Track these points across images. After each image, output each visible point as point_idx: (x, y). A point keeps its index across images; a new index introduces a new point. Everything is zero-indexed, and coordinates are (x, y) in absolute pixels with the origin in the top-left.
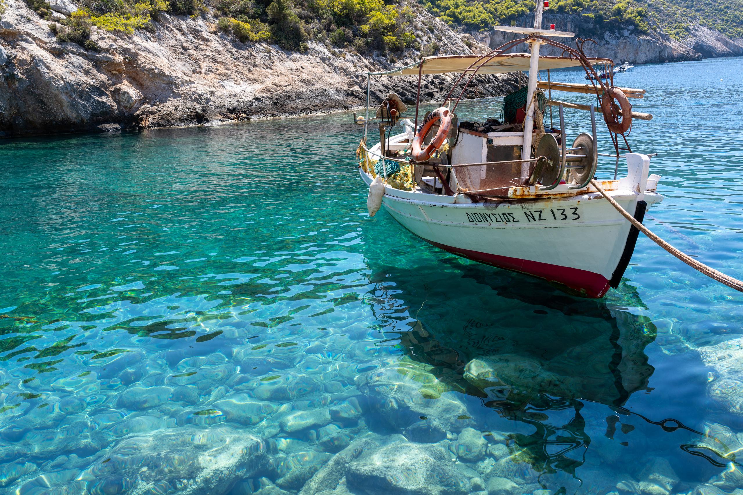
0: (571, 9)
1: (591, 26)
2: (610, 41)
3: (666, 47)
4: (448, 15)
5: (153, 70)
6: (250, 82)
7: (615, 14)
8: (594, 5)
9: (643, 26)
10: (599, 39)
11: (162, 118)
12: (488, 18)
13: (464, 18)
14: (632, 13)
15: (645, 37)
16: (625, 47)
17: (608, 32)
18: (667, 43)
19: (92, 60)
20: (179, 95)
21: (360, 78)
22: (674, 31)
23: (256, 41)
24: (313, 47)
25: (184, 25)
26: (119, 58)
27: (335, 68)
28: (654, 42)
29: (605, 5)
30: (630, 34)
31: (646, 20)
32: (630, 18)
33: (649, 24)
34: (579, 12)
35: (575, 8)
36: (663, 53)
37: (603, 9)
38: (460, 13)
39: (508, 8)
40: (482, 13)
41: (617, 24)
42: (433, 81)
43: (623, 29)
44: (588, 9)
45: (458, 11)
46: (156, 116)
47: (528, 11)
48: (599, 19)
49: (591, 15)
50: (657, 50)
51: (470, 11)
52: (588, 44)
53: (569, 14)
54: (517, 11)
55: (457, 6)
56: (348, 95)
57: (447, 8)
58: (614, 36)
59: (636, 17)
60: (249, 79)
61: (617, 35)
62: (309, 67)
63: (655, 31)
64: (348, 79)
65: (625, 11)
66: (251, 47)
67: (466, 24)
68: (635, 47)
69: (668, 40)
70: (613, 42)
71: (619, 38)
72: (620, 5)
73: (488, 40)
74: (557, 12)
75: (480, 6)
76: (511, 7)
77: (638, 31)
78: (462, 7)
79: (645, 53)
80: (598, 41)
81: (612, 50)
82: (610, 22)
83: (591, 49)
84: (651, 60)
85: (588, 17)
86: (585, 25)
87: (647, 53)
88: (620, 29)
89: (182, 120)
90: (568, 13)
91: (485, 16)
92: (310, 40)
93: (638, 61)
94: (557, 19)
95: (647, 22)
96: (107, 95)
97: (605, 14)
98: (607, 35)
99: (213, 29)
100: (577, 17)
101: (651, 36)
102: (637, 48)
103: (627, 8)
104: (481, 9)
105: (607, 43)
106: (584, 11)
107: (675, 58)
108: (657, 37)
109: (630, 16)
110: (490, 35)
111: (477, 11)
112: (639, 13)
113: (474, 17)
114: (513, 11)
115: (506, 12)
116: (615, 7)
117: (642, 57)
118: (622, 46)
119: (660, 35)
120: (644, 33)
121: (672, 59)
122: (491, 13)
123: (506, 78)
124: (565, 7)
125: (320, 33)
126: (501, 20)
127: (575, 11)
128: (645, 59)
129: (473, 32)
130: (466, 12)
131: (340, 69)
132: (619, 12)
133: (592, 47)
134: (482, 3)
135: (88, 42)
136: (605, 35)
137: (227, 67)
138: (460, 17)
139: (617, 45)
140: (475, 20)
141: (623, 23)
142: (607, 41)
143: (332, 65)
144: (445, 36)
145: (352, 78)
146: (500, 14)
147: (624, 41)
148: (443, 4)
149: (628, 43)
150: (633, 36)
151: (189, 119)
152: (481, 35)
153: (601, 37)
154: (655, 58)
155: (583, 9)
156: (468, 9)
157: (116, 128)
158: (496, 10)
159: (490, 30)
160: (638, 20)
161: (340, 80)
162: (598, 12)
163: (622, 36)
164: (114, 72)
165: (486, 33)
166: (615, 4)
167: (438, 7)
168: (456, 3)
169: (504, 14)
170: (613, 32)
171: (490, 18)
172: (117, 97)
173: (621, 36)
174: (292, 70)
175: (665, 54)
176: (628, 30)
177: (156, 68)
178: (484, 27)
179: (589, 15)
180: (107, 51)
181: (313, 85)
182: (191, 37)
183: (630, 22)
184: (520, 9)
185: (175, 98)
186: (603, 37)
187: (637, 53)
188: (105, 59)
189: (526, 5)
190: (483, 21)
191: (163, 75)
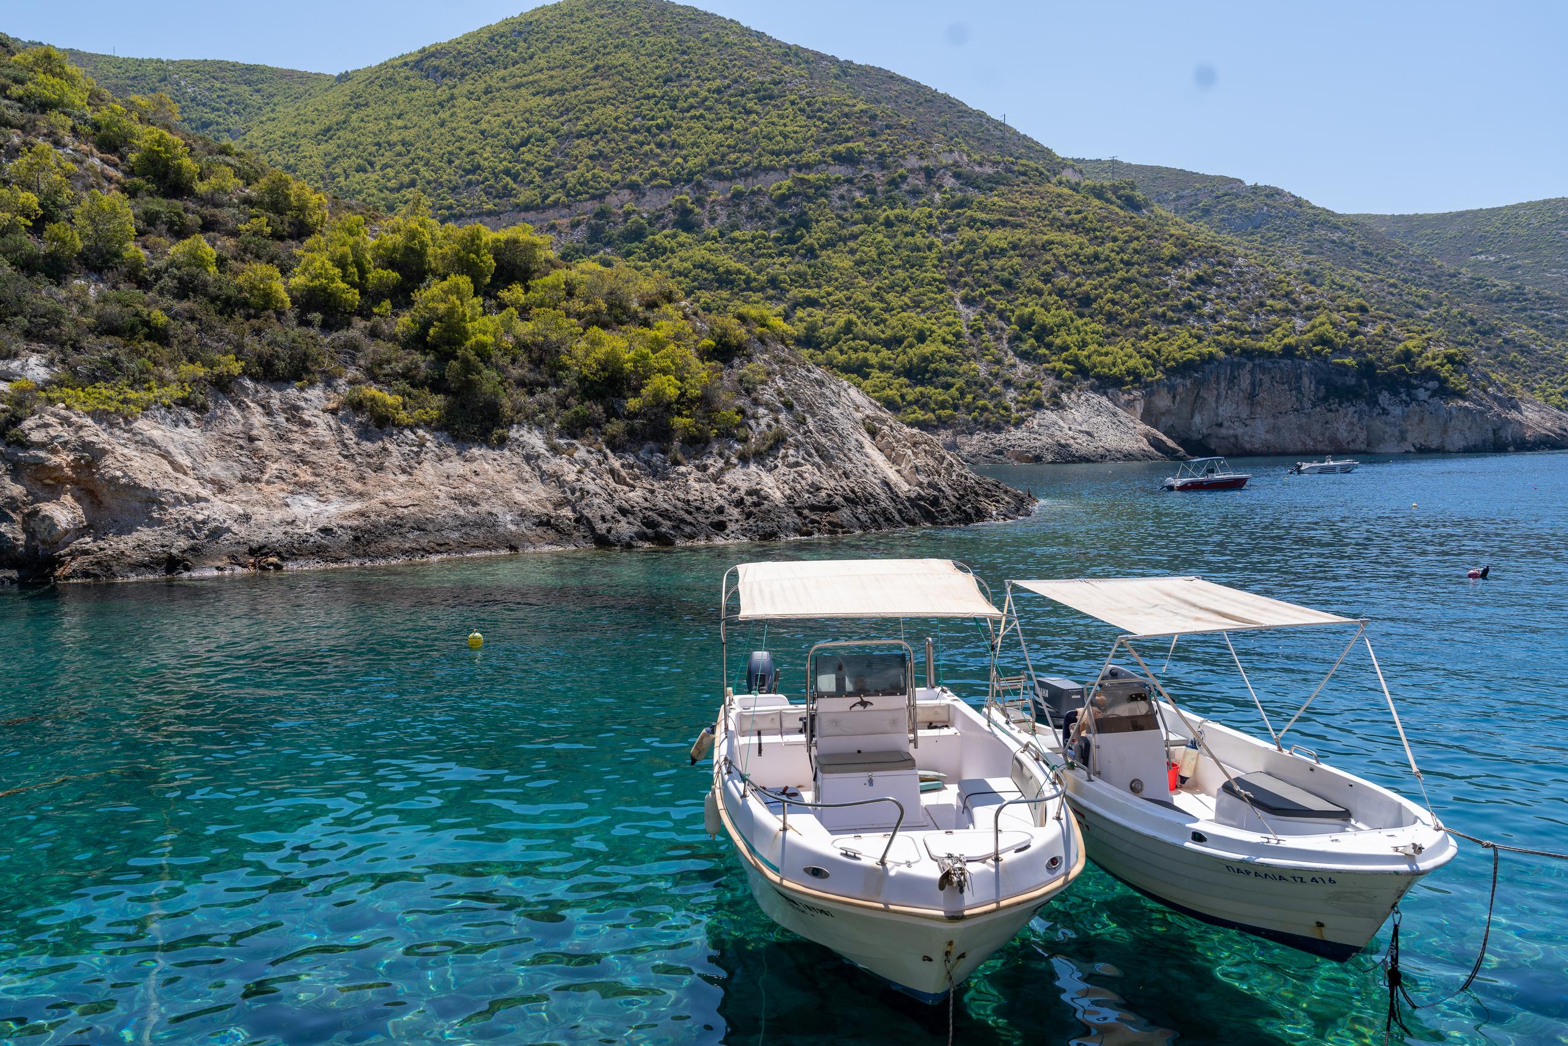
0: (1310, 351)
1: (1351, 381)
2: (1390, 408)
3: (1507, 422)
4: (1065, 361)
5: (118, 478)
6: (351, 498)
7: (1398, 360)
8: (1359, 342)
9: (1459, 381)
10: (1368, 404)
11: (98, 563)
12: (1141, 367)
13: (1095, 366)
14: (1434, 359)
15: (1461, 403)
16: (1421, 421)
17: (1385, 393)
18: (1514, 415)
19: (10, 461)
20: (160, 522)
21: (578, 494)
22: (1560, 389)
23: (407, 426)
24: (517, 435)
25: (276, 399)
26: (63, 459)
27: (543, 473)
28: (1482, 413)
29: (1379, 343)
30: (1430, 397)
31: (1465, 371)
32: (1429, 368)
33: (1470, 378)
34: (1326, 356)
35: (1318, 348)
36: (1502, 433)
37: (1375, 350)
38: (1089, 357)
39: (1183, 349)
40: (1130, 357)
41: (1404, 378)
42: (742, 499)
43: (1416, 387)
44: (1345, 351)
45: (1085, 353)
46: (91, 558)
47: (1222, 354)
48: (1367, 370)
49: (1348, 361)
50: (1489, 427)
51: (1106, 354)
52: (1346, 415)
53: (1304, 359)
54: (1200, 355)
55: (1083, 345)
56: (540, 524)
57: (1065, 348)
58: (1397, 400)
59: (1442, 365)
60: (350, 493)
61: (1404, 397)
62: (491, 472)
63: (1485, 391)
64: (557, 495)
65: (1420, 354)
66: (391, 435)
67: (1098, 377)
68: (1441, 421)
69: (1516, 407)
70: (1397, 411)
71: (1407, 404)
72: (1410, 344)
73: (1139, 406)
74: (1281, 356)
75: (1128, 344)
76: (1189, 346)
77: (1445, 391)
78: (1093, 347)
79: (1461, 432)
80: (1366, 408)
81: (1394, 425)
82: (1390, 375)
83: (1352, 423)
84: (1475, 446)
85: (1344, 365)
86: (1339, 380)
87: (1467, 433)
88: (1410, 387)
89: (136, 567)
90: (1302, 357)
91: (1136, 362)
92: (519, 423)
93: (1449, 447)
94: (1281, 369)
95: (1465, 375)
96: (12, 521)
97: (1380, 359)
98: (1384, 398)
99: (332, 405)
100: (1322, 365)
101: (1474, 401)
102: (1446, 423)
103: (1425, 348)
104: (1130, 350)
105: (1385, 412)
106: (1337, 353)
107: (1528, 442)
108: (1488, 401)
109: (1428, 363)
110: (1143, 396)
111: (1122, 353)
112: (1450, 359)
113: (1114, 364)
114: (1191, 353)
115: (1177, 355)
116: (1401, 346)
117: (1457, 440)
118: (1416, 419)
119: (1495, 398)
120: (1461, 395)
121: (1523, 446)
122: (1149, 357)
123: (913, 495)
124: (1297, 346)
125: (542, 412)
126: (1167, 370)
127: (1318, 353)
128: (1461, 444)
129: (1110, 391)
130: (1101, 354)
131: (550, 476)
132: (1407, 356)
133: (1355, 420)
134: (1132, 340)
135: (13, 431)
136: (1381, 399)
137: (321, 471)
138: (1087, 363)
139: (1406, 417)
140: (1115, 370)
141: (1416, 377)
142: (1384, 409)
143: (540, 468)
144: (814, 415)
145: (564, 492)
146: (1167, 360)
147: (1418, 409)
148: (1058, 341)
149: (1427, 414)
150: (1436, 400)
151: (151, 565)
152: (1126, 397)
153: (1373, 402)
154: (1484, 441)
155: (1335, 350)
156: (1104, 350)
157: (9, 578)
158: (1158, 351)
159: (1145, 388)
160: (1445, 371)
161: (544, 495)
162: (1364, 355)
163: (1414, 399)
164: (48, 481)
165: (1135, 393)
166: (1400, 341)
167: (1049, 346)
168: (1083, 340)
169: (1174, 359)
170: (1395, 393)
171: (1146, 366)
172: (32, 524)
173: (1412, 400)
174: (448, 477)
175: (1508, 434)
176: (1426, 389)
177: (125, 475)
178: (1132, 382)
179: (1346, 361)
180: (42, 446)
181: (475, 504)
182: (281, 419)
183: (1429, 374)
184: (1205, 350)
185: (149, 526)
186: (1376, 402)
187: (1445, 432)
188: (31, 461)
189: (1218, 344)
190: (1130, 372)
191: (137, 487)
